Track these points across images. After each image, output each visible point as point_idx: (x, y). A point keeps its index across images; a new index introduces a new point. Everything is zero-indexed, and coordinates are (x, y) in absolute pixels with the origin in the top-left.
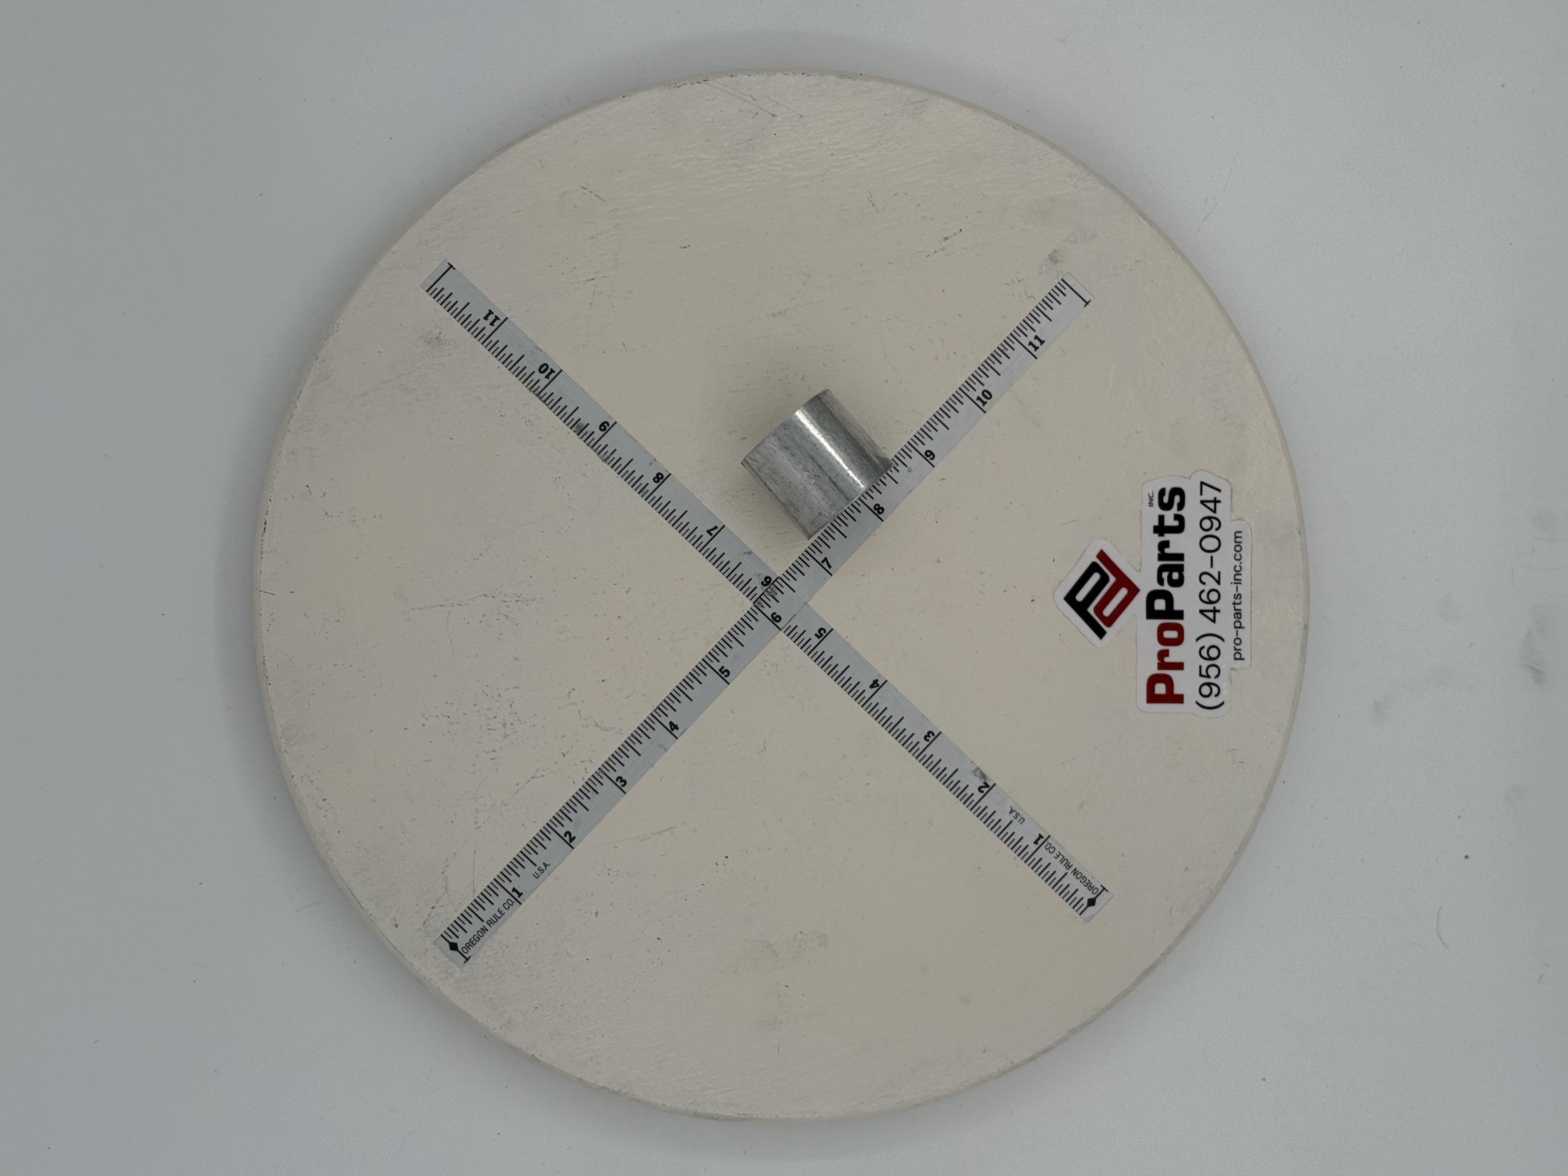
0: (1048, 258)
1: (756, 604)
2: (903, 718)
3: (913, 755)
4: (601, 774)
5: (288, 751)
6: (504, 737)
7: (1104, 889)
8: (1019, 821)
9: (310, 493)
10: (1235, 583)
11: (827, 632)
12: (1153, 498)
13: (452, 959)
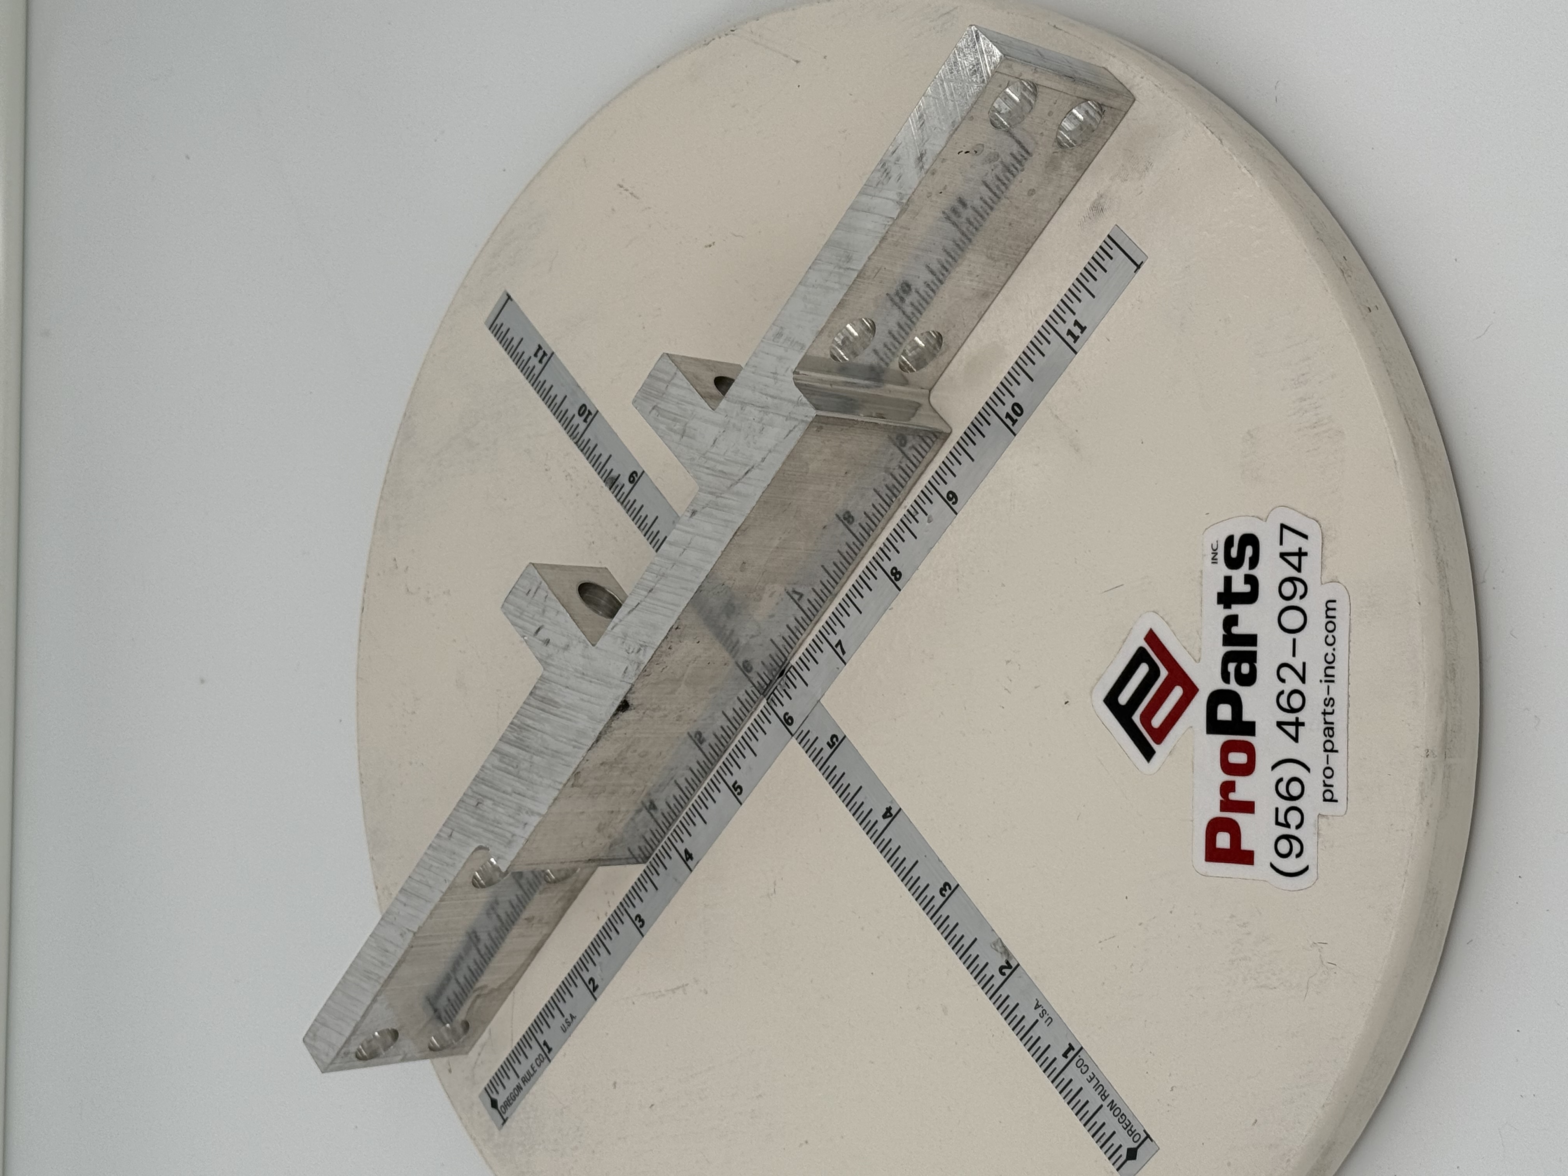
1: (769, 701)
2: (917, 862)
3: (927, 914)
4: (622, 910)
7: (1148, 1136)
8: (1046, 1022)
9: (397, 568)
10: (1326, 681)
11: (840, 740)
12: (1217, 551)
13: (493, 1119)
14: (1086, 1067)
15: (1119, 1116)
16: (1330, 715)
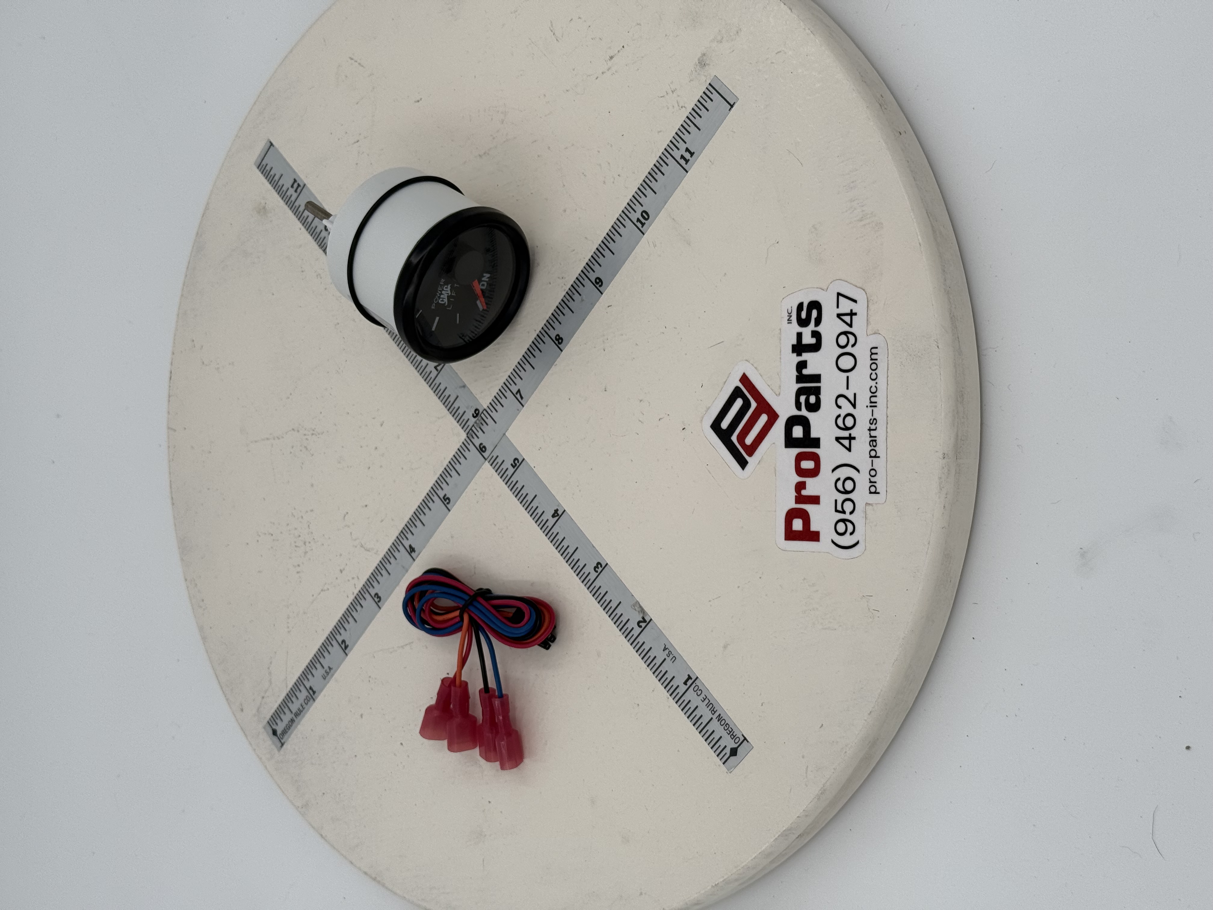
0: (697, 63)
1: (469, 435)
2: (577, 548)
3: (586, 585)
4: (366, 588)
6: (305, 554)
7: (745, 739)
8: (671, 660)
9: (194, 347)
10: (871, 406)
11: (520, 462)
12: (791, 314)
13: (274, 743)
14: (701, 691)
15: (724, 725)
16: (874, 431)
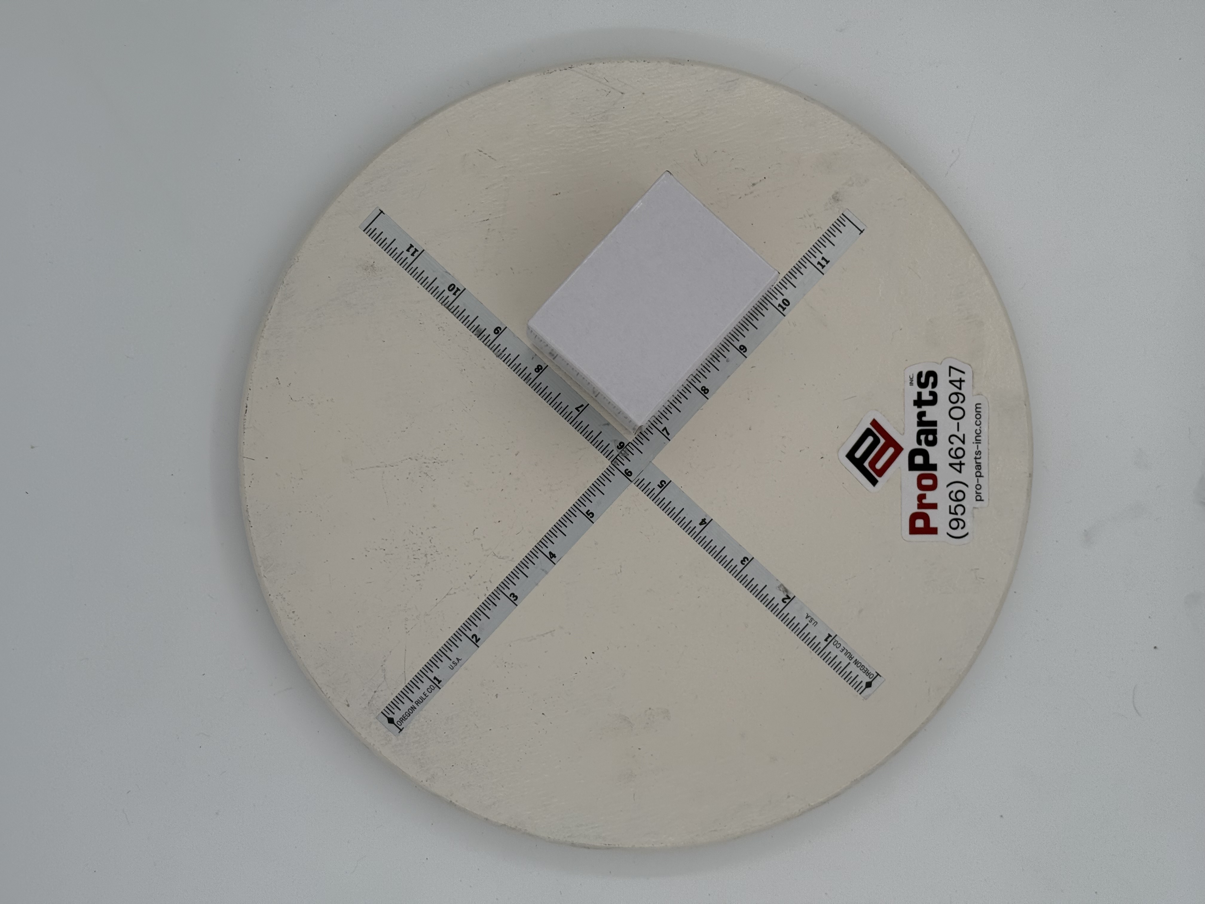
0: (831, 198)
1: (613, 463)
2: (724, 547)
3: (733, 575)
4: (498, 591)
5: (265, 575)
6: (426, 564)
7: (878, 674)
8: (813, 624)
9: (280, 384)
10: (976, 443)
11: (667, 483)
12: (913, 379)
13: (391, 730)
14: (839, 645)
15: (860, 667)
16: (979, 459)
